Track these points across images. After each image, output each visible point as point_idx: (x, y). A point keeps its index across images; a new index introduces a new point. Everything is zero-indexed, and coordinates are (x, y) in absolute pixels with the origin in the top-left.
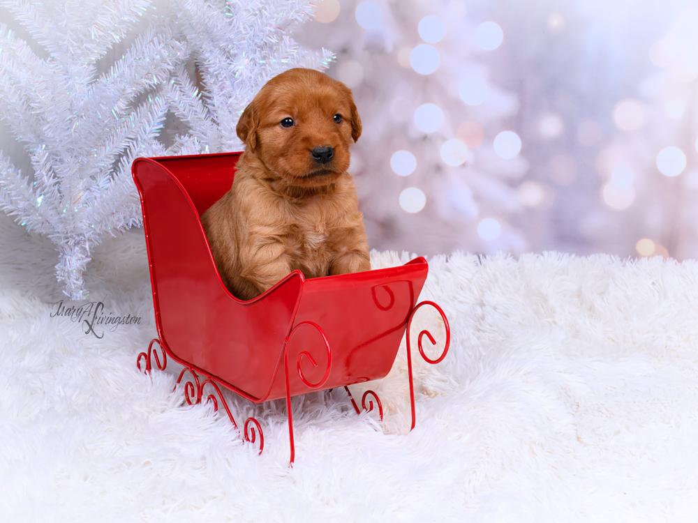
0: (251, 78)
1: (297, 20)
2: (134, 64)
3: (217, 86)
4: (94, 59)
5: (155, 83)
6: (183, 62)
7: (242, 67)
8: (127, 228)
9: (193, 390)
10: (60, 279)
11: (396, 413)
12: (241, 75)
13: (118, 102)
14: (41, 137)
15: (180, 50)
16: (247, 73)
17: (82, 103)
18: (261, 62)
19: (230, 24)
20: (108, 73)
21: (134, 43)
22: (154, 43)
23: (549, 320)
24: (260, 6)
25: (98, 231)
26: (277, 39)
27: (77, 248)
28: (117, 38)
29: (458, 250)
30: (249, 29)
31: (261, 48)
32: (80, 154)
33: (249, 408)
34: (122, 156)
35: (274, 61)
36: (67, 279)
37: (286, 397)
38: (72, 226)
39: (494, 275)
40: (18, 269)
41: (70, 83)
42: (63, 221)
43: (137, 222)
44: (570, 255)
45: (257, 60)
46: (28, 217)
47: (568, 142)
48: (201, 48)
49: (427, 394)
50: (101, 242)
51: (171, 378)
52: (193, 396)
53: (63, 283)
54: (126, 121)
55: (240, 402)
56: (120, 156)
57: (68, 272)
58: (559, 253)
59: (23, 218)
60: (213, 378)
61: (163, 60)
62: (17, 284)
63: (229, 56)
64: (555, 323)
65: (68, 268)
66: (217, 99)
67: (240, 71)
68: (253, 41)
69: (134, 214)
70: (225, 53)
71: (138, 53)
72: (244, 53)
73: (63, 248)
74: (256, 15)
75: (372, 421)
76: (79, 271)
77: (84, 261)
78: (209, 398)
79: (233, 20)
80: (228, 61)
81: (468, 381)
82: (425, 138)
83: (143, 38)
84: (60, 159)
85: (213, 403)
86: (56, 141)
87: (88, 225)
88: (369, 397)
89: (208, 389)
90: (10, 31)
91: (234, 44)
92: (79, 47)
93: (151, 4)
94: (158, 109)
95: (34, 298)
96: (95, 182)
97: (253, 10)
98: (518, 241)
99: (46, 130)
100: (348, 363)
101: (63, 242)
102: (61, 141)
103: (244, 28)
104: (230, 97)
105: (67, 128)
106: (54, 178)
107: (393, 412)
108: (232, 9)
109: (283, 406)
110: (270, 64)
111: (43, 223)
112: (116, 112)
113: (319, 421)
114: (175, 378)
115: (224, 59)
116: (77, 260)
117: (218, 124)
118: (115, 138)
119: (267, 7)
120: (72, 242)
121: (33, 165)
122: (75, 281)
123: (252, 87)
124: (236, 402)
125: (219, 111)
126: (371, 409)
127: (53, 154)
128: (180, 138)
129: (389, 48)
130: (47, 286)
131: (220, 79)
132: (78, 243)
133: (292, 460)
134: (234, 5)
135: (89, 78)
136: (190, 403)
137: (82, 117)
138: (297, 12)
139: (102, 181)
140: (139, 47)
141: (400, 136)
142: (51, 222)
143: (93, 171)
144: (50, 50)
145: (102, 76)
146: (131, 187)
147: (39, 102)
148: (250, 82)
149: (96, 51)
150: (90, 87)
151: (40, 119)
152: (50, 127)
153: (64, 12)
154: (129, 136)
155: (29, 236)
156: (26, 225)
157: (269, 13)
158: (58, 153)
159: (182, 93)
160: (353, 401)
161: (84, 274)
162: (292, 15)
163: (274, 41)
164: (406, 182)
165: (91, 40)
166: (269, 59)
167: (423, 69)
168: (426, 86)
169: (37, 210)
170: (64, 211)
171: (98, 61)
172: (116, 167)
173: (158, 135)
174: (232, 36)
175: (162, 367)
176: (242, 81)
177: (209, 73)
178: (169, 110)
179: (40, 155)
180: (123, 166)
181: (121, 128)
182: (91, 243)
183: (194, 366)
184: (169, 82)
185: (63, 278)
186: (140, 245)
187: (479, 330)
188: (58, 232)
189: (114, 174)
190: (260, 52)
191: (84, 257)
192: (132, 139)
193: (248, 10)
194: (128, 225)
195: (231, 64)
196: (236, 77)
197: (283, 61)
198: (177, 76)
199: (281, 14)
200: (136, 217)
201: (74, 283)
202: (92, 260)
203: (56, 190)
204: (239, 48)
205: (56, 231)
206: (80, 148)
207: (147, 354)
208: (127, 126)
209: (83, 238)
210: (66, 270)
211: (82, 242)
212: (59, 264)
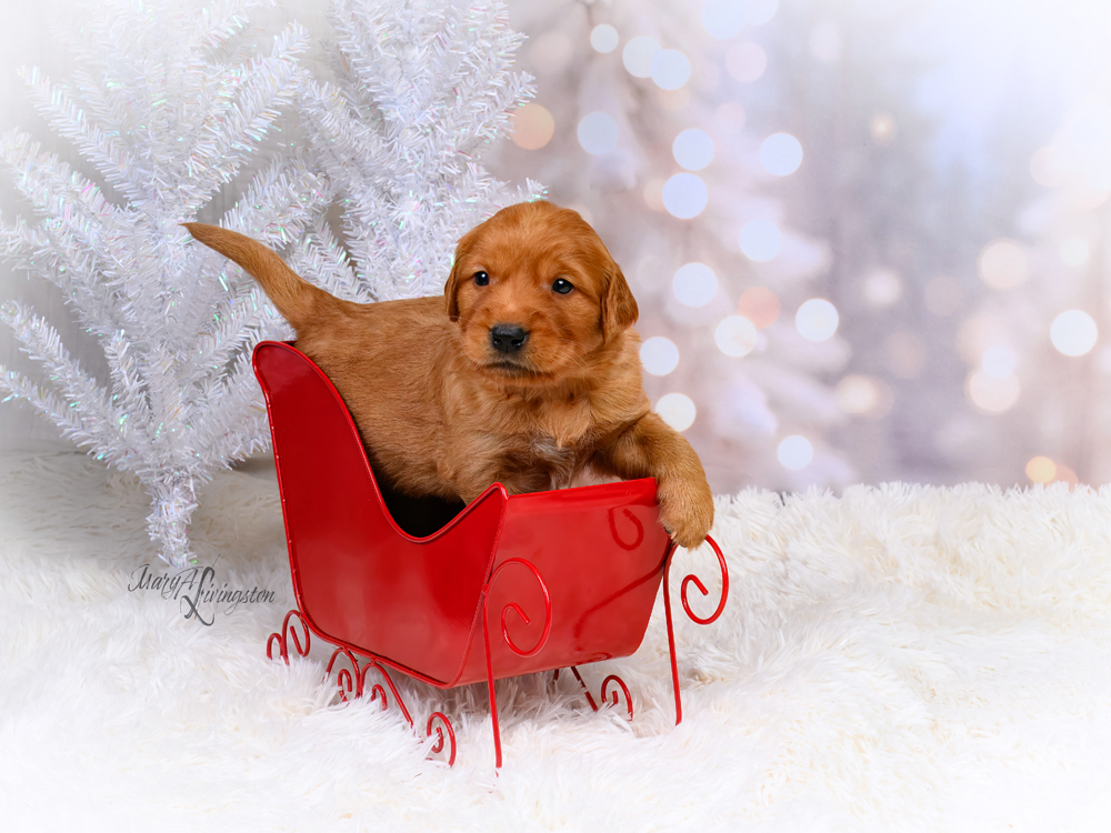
0: (422, 229)
1: (487, 138)
2: (252, 214)
3: (373, 242)
4: (193, 207)
5: (284, 241)
6: (324, 209)
7: (409, 213)
8: (248, 455)
9: (350, 682)
10: (153, 537)
11: (653, 706)
12: (408, 225)
15: (313, 185)
16: (416, 222)
17: (179, 272)
18: (437, 204)
19: (390, 149)
21: (252, 182)
22: (280, 183)
23: (888, 579)
24: (433, 121)
25: (206, 461)
26: (460, 169)
27: (176, 489)
28: (226, 176)
29: (748, 487)
30: (417, 156)
31: (436, 182)
32: (177, 347)
33: (435, 700)
34: (239, 353)
35: (457, 201)
36: (164, 536)
37: (487, 680)
38: (168, 454)
39: (804, 517)
40: (95, 534)
41: (158, 244)
42: (157, 449)
43: (261, 444)
44: (922, 486)
45: (431, 202)
46: (106, 447)
47: (911, 311)
48: (348, 186)
49: (701, 680)
50: (211, 479)
51: (318, 666)
52: (350, 690)
53: (159, 543)
54: (244, 302)
56: (236, 352)
57: (165, 526)
58: (905, 484)
59: (100, 449)
60: (379, 660)
61: (292, 203)
62: (93, 556)
63: (390, 198)
64: (899, 581)
65: (165, 519)
66: (373, 262)
67: (406, 219)
68: (424, 173)
69: (256, 432)
70: (384, 193)
71: (258, 198)
72: (411, 192)
73: (156, 489)
74: (427, 134)
75: (618, 719)
76: (181, 523)
77: (188, 508)
78: (374, 692)
79: (393, 145)
80: (389, 205)
81: (761, 659)
83: (264, 177)
85: (380, 698)
86: (141, 329)
87: (191, 454)
88: (613, 686)
89: (373, 677)
90: (74, 174)
91: (395, 180)
92: (171, 190)
93: (273, 123)
95: (118, 571)
96: (201, 391)
97: (422, 127)
98: (839, 467)
99: (125, 312)
100: (578, 631)
101: (157, 479)
102: (149, 328)
103: (410, 155)
104: (393, 259)
105: (157, 308)
106: (139, 380)
107: (647, 705)
109: (485, 701)
110: (449, 206)
111: (127, 453)
112: (225, 280)
114: (324, 662)
115: (382, 203)
116: (178, 507)
118: (229, 326)
119: (442, 120)
120: (168, 480)
121: (108, 360)
122: (176, 540)
123: (426, 243)
125: (379, 279)
126: (616, 701)
127: (139, 349)
129: (631, 182)
130: (136, 557)
131: (377, 232)
132: (179, 481)
133: (499, 764)
134: (394, 122)
136: (345, 699)
137: (179, 293)
138: (486, 126)
139: (213, 391)
140: (258, 188)
142: (138, 448)
143: (196, 376)
144: (131, 197)
146: (252, 393)
147: (115, 269)
148: (422, 235)
149: (197, 196)
150: (189, 249)
151: (118, 295)
152: (131, 308)
153: (147, 137)
154: (249, 323)
156: (104, 459)
157: (446, 130)
158: (146, 348)
159: (323, 257)
160: (588, 695)
161: (189, 529)
162: (479, 131)
163: (454, 172)
164: (665, 385)
165: (189, 179)
166: (448, 198)
167: (683, 211)
168: (688, 236)
169: (118, 433)
170: (157, 436)
171: (199, 210)
172: (230, 367)
174: (392, 167)
175: (304, 652)
176: (409, 234)
179: (117, 347)
180: (240, 364)
181: (238, 311)
182: (197, 480)
183: (351, 644)
184: (304, 238)
185: (159, 536)
186: (270, 495)
187: (779, 592)
188: (149, 466)
189: (229, 380)
190: (435, 190)
191: (187, 502)
192: (253, 328)
193: (414, 128)
194: (248, 450)
195: (392, 209)
196: (400, 228)
197: (469, 200)
198: (315, 232)
199: (463, 130)
200: (260, 437)
201: (174, 543)
202: (200, 507)
203: (143, 399)
204: (403, 185)
205: (146, 462)
206: (177, 339)
207: (281, 635)
208: (246, 309)
209: (185, 473)
210: (163, 523)
211: (184, 479)
212: (152, 515)
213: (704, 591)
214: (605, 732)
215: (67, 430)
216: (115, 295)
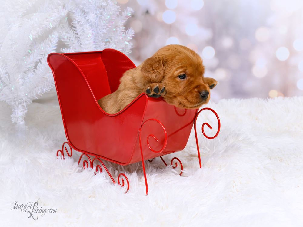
0: (95, 23)
5: (51, 27)
7: (91, 18)
8: (43, 94)
10: (13, 122)
16: (93, 21)
25: (29, 96)
27: (20, 106)
31: (99, 8)
34: (38, 63)
35: (105, 14)
36: (17, 121)
38: (16, 95)
43: (47, 90)
44: (241, 99)
45: (98, 14)
52: (88, 166)
53: (15, 124)
54: (39, 46)
63: (85, 13)
67: (90, 20)
68: (96, 5)
69: (45, 86)
70: (83, 11)
72: (91, 11)
73: (13, 106)
76: (22, 117)
77: (24, 112)
80: (85, 15)
87: (24, 94)
91: (86, 7)
94: (53, 40)
96: (26, 75)
101: (13, 103)
115: (83, 14)
116: (21, 112)
118: (34, 54)
120: (17, 103)
122: (21, 122)
139: (30, 75)
142: (6, 93)
143: (25, 70)
148: (95, 25)
154: (41, 54)
161: (25, 119)
166: (103, 13)
170: (13, 89)
172: (36, 68)
174: (85, 3)
175: (70, 156)
176: (91, 24)
178: (59, 40)
180: (39, 66)
181: (37, 50)
182: (27, 103)
183: (87, 152)
185: (15, 121)
188: (10, 99)
190: (99, 10)
191: (24, 110)
192: (43, 55)
194: (43, 92)
195: (86, 17)
200: (47, 87)
202: (28, 112)
203: (7, 76)
204: (89, 9)
207: (62, 150)
208: (40, 49)
209: (23, 101)
210: (16, 117)
211: (22, 103)
212: (13, 115)
214: (171, 176)
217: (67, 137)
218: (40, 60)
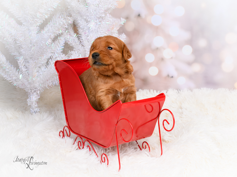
0: (95, 29)
1: (112, 8)
2: (53, 25)
3: (83, 33)
4: (38, 24)
5: (61, 32)
6: (71, 24)
7: (92, 25)
8: (53, 85)
9: (81, 144)
10: (29, 104)
11: (155, 149)
12: (92, 28)
13: (48, 40)
14: (20, 54)
15: (69, 20)
17: (35, 41)
18: (99, 23)
19: (87, 10)
20: (43, 29)
21: (53, 18)
22: (60, 18)
23: (206, 113)
24: (98, 3)
25: (42, 87)
26: (105, 15)
27: (35, 93)
28: (47, 17)
29: (170, 88)
30: (94, 12)
31: (99, 18)
32: (35, 59)
33: (102, 150)
35: (104, 23)
36: (32, 104)
38: (33, 85)
40: (13, 101)
41: (30, 33)
42: (30, 83)
43: (57, 83)
44: (211, 89)
45: (98, 23)
46: (17, 83)
47: (209, 48)
48: (77, 19)
49: (165, 142)
50: (43, 91)
51: (73, 139)
52: (81, 146)
53: (30, 106)
54: (50, 46)
55: (98, 147)
56: (49, 59)
57: (32, 102)
58: (207, 88)
59: (15, 83)
60: (88, 140)
61: (64, 24)
62: (13, 106)
63: (87, 22)
64: (208, 114)
65: (32, 100)
66: (83, 37)
68: (96, 16)
69: (55, 80)
70: (86, 20)
71: (54, 22)
72: (93, 20)
73: (30, 93)
74: (97, 6)
75: (146, 153)
77: (38, 98)
78: (87, 147)
79: (88, 9)
80: (87, 23)
81: (179, 136)
82: (157, 49)
83: (56, 16)
84: (28, 61)
85: (89, 149)
86: (26, 55)
87: (38, 85)
88: (145, 144)
89: (87, 143)
90: (7, 15)
91: (89, 17)
92: (33, 20)
93: (58, 4)
94: (61, 41)
95: (19, 111)
96: (40, 69)
97: (96, 5)
98: (192, 84)
99: (22, 51)
100: (136, 132)
101: (30, 91)
102: (28, 55)
103: (93, 11)
104: (88, 36)
105: (29, 50)
106: (26, 68)
108: (88, 4)
109: (114, 148)
110: (102, 24)
111: (22, 85)
112: (48, 44)
113: (127, 153)
114: (74, 139)
116: (35, 97)
117: (84, 46)
118: (47, 53)
119: (100, 3)
120: (33, 91)
121: (19, 64)
122: (35, 105)
123: (96, 32)
124: (97, 148)
125: (84, 42)
126: (146, 148)
127: (25, 60)
128: (71, 52)
129: (144, 17)
130: (23, 107)
131: (84, 30)
132: (35, 91)
133: (120, 169)
134: (88, 3)
135: (37, 31)
136: (80, 148)
137: (35, 46)
138: (112, 5)
139: (43, 68)
141: (148, 48)
142: (25, 84)
143: (39, 65)
144: (22, 22)
145: (42, 30)
146: (54, 71)
147: (20, 41)
148: (95, 31)
149: (39, 22)
150: (37, 34)
152: (24, 50)
153: (27, 8)
154: (52, 52)
155: (16, 89)
156: (16, 85)
157: (102, 6)
158: (27, 59)
159: (70, 36)
160: (139, 145)
161: (37, 102)
162: (110, 6)
163: (103, 16)
164: (151, 65)
165: (37, 17)
166: (102, 22)
167: (156, 24)
168: (157, 30)
169: (20, 80)
170: (30, 80)
171: (40, 25)
172: (47, 63)
173: (62, 51)
174: (88, 14)
175: (69, 136)
176: (92, 30)
177: (80, 28)
178: (66, 42)
179: (21, 61)
180: (50, 63)
181: (49, 49)
182: (40, 91)
183: (81, 135)
184: (66, 31)
185: (30, 104)
187: (181, 117)
188: (28, 88)
189: (47, 66)
190: (99, 20)
191: (37, 96)
192: (53, 53)
193: (93, 5)
195: (88, 24)
196: (90, 29)
197: (107, 23)
198: (68, 29)
199: (106, 6)
201: (34, 106)
202: (40, 97)
203: (27, 73)
204: (91, 19)
205: (27, 87)
206: (35, 57)
207: (63, 131)
208: (51, 48)
209: (37, 89)
210: (31, 101)
211: (37, 91)
212: (28, 99)
213: (169, 123)
215: (6, 78)
216: (20, 47)
217: (67, 123)
218: (51, 57)
